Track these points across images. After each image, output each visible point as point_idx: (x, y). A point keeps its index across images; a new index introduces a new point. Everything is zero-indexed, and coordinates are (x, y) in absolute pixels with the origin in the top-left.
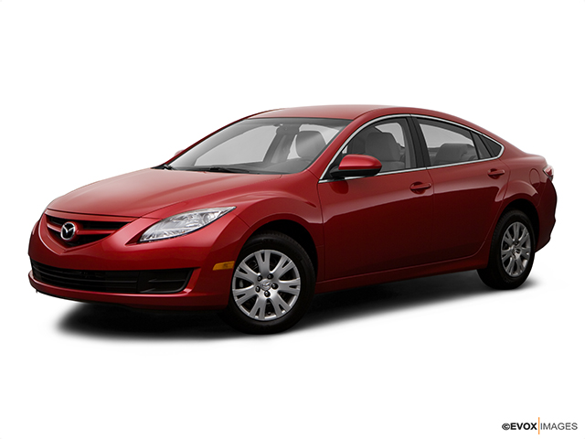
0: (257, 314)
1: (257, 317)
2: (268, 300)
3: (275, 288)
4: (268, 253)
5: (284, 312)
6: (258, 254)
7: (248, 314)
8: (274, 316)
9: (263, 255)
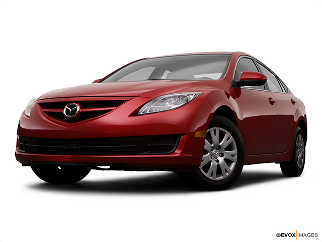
0: (212, 176)
1: (211, 178)
2: (218, 166)
3: (222, 157)
4: (218, 129)
5: (227, 174)
6: (212, 130)
7: (206, 175)
8: (221, 178)
9: (215, 131)
